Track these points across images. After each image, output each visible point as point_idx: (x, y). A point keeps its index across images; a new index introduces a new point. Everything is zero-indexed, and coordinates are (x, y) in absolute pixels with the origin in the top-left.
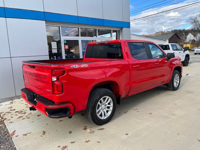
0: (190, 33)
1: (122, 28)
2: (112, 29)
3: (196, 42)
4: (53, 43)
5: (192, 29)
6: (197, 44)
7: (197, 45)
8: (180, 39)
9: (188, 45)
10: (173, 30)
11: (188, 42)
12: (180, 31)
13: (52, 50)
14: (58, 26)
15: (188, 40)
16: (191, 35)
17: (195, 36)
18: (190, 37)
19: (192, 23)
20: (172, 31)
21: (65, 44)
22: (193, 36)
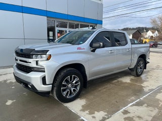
0: (150, 31)
1: (96, 24)
2: (90, 25)
8: (141, 34)
15: (147, 36)
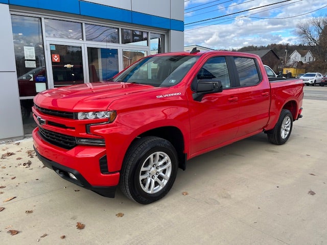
0: (296, 51)
1: (168, 31)
2: (150, 31)
3: (304, 66)
4: (29, 49)
5: (300, 45)
6: (305, 68)
7: (304, 70)
8: (279, 59)
9: (291, 71)
10: (270, 44)
11: (290, 65)
12: (282, 47)
13: (26, 62)
14: (37, 16)
15: (291, 63)
16: (298, 53)
17: (303, 55)
18: (296, 57)
19: (300, 34)
20: (268, 46)
21: (52, 52)
22: (300, 56)
